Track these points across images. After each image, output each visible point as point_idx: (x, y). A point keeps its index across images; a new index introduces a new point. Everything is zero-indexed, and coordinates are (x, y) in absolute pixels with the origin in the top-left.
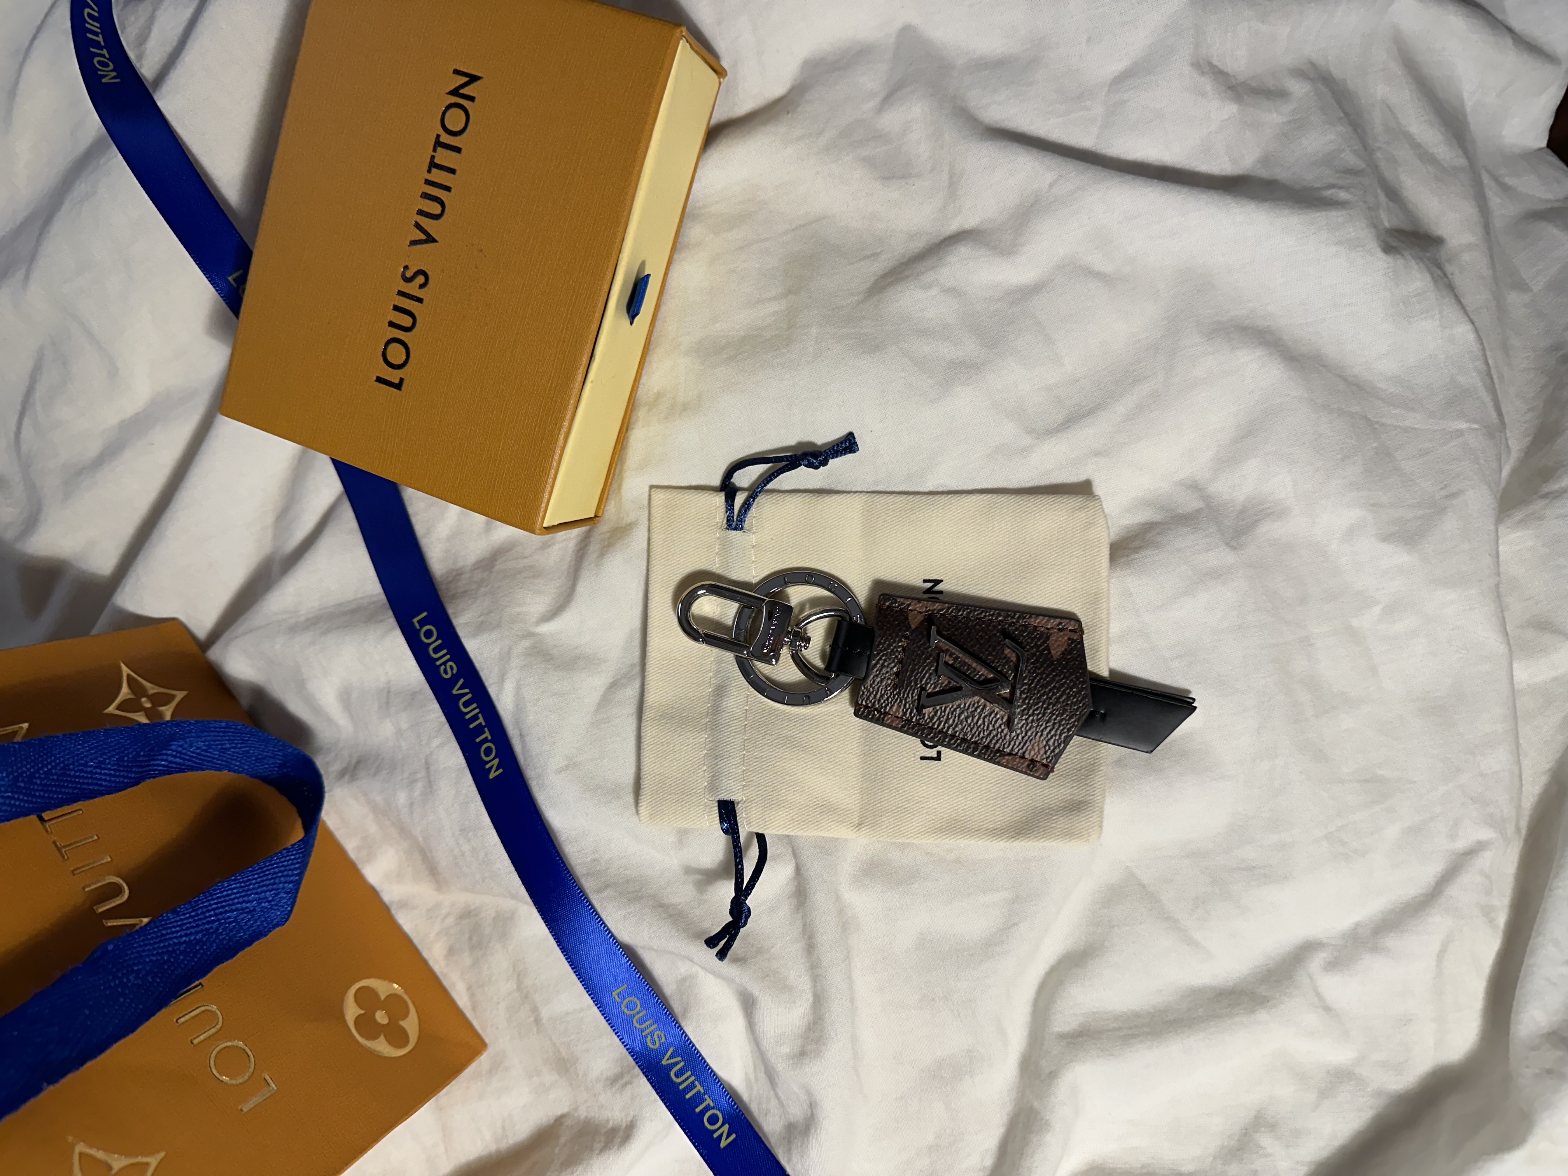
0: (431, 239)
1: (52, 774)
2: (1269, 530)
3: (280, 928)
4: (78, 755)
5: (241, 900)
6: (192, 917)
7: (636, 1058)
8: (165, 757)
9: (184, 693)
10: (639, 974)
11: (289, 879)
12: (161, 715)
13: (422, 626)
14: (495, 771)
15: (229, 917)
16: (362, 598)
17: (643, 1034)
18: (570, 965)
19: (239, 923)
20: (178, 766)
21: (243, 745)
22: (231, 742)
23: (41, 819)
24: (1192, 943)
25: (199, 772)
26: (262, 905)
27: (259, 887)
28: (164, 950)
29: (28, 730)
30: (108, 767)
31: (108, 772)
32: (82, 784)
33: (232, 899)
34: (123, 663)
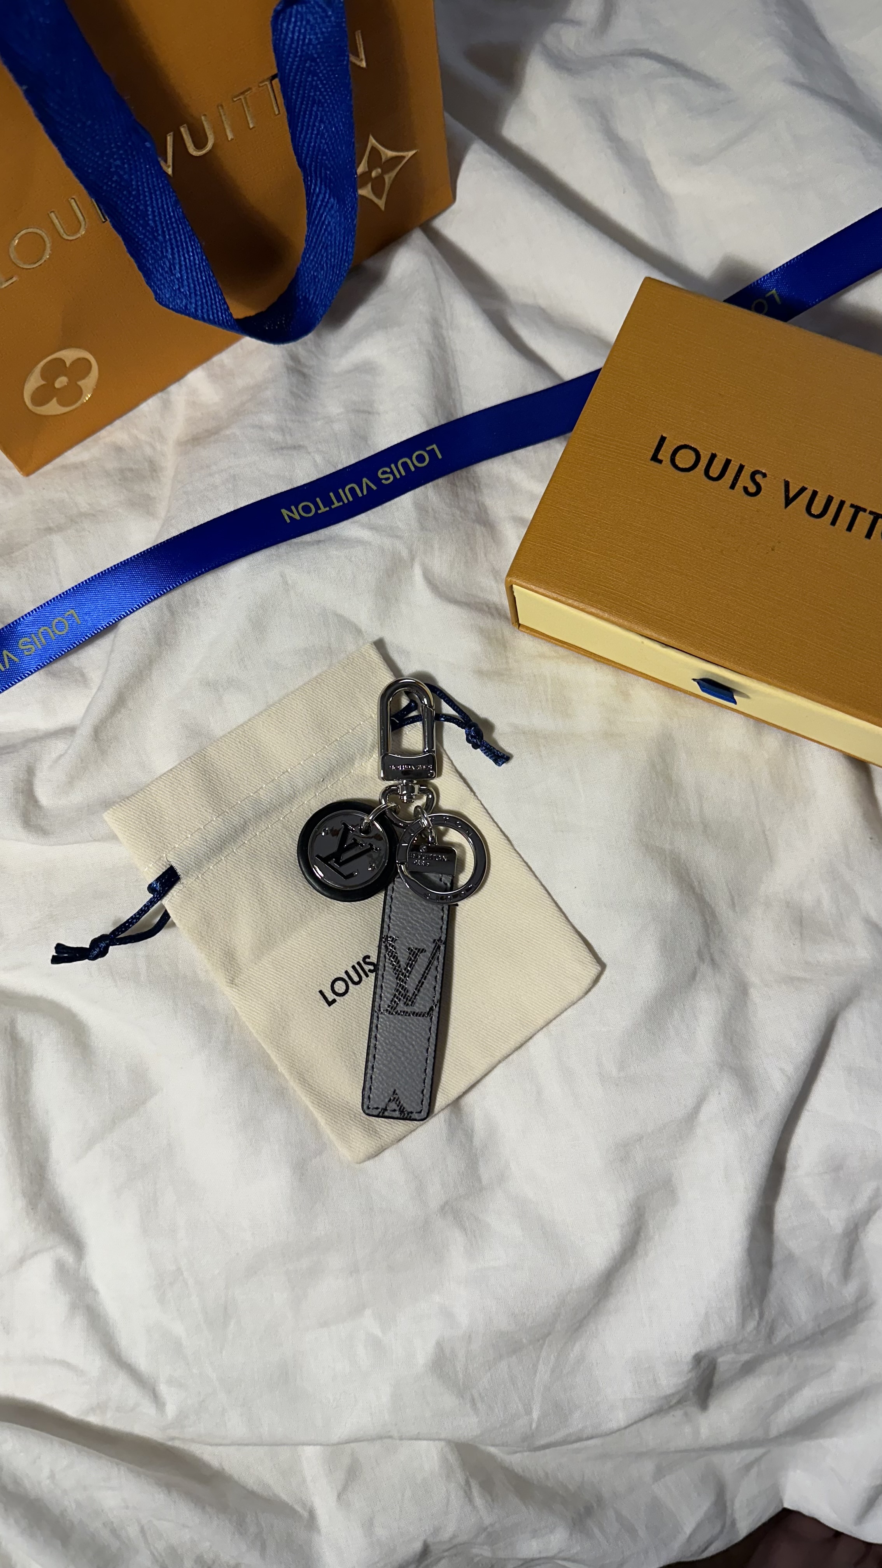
0: (788, 501)
1: (315, 91)
3: (154, 297)
4: (332, 115)
5: (183, 263)
6: (170, 218)
7: (10, 627)
8: (323, 192)
9: (383, 208)
10: (90, 636)
11: (199, 309)
12: (363, 185)
13: (428, 452)
14: (288, 515)
15: (167, 251)
16: (460, 393)
17: (33, 635)
18: (102, 572)
19: (161, 259)
20: (313, 203)
21: (329, 266)
22: (333, 254)
23: (274, 77)
24: (90, 1144)
25: (305, 221)
26: (176, 282)
27: (193, 280)
28: (141, 192)
29: (359, 67)
30: (318, 141)
31: (313, 140)
32: (304, 117)
33: (184, 255)
34: (416, 153)
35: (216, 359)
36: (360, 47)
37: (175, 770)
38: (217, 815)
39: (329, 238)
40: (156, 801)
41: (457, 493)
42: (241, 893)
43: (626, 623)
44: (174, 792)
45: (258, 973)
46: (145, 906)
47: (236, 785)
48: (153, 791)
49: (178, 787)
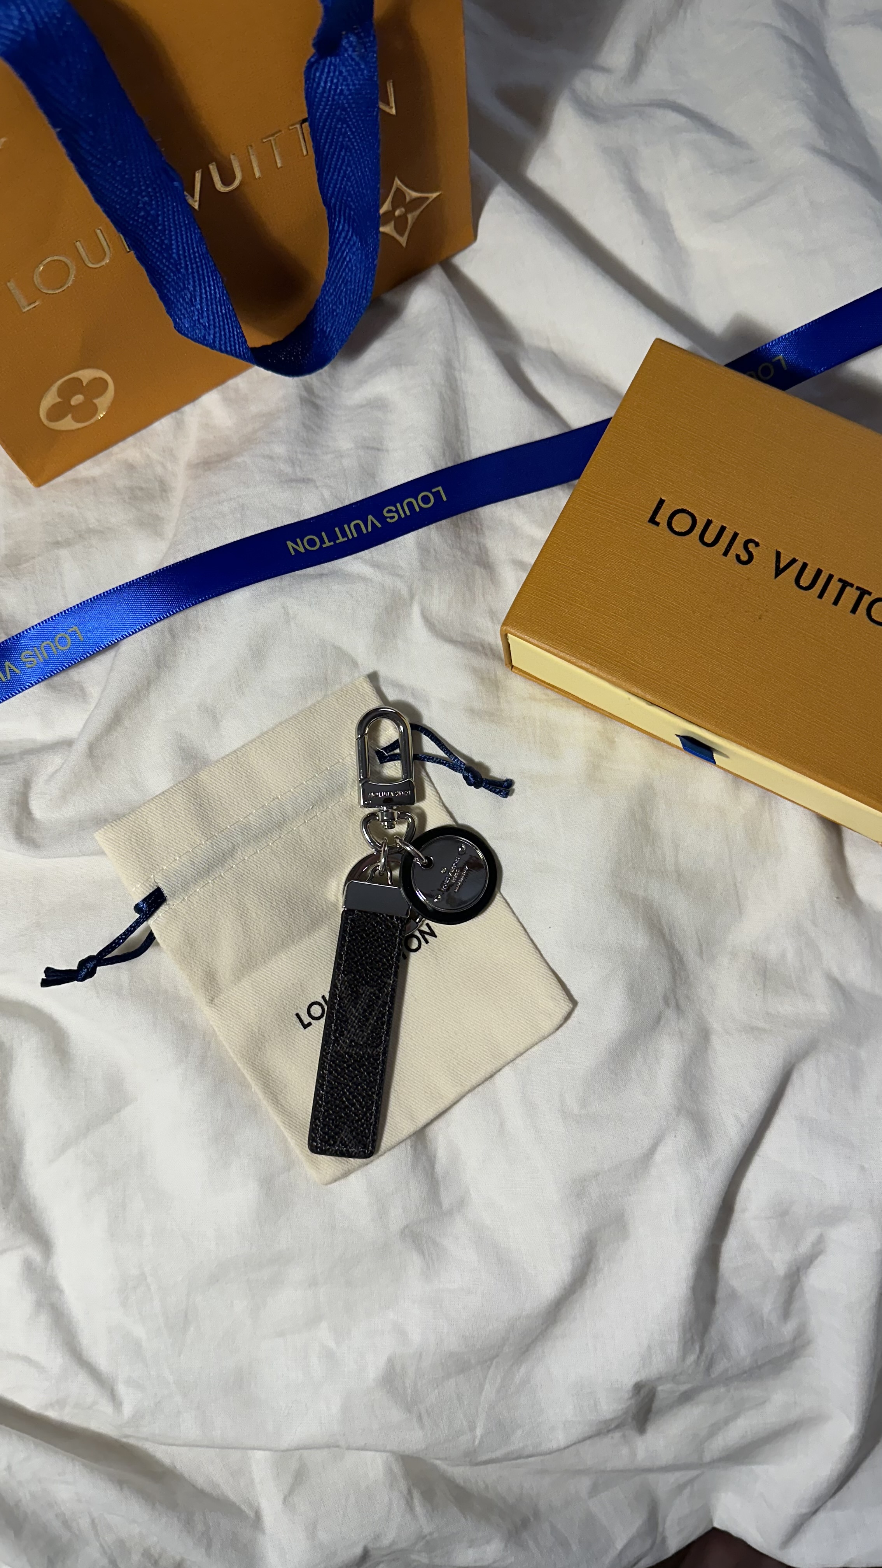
0: (779, 571)
1: (344, 137)
2: (414, 1262)
3: (173, 325)
4: (359, 160)
5: (204, 296)
6: (194, 253)
7: (14, 639)
8: (346, 228)
9: (404, 245)
10: (92, 653)
11: (217, 340)
12: (386, 223)
13: (433, 493)
14: (293, 547)
15: (189, 283)
16: (468, 436)
17: (35, 648)
18: (107, 592)
19: (183, 290)
20: (336, 239)
21: (347, 301)
22: (352, 291)
23: (304, 121)
24: (64, 1148)
25: (327, 255)
26: (196, 313)
27: (213, 313)
28: (167, 227)
29: (389, 114)
30: (344, 183)
31: (339, 182)
32: (331, 160)
33: (205, 288)
34: (440, 194)
35: (231, 383)
36: (391, 95)
37: (167, 794)
38: (206, 838)
39: (350, 274)
40: (147, 823)
41: (460, 534)
42: (225, 917)
43: (614, 679)
44: (164, 815)
45: (238, 994)
46: (131, 926)
47: (226, 810)
48: (144, 813)
49: (169, 810)
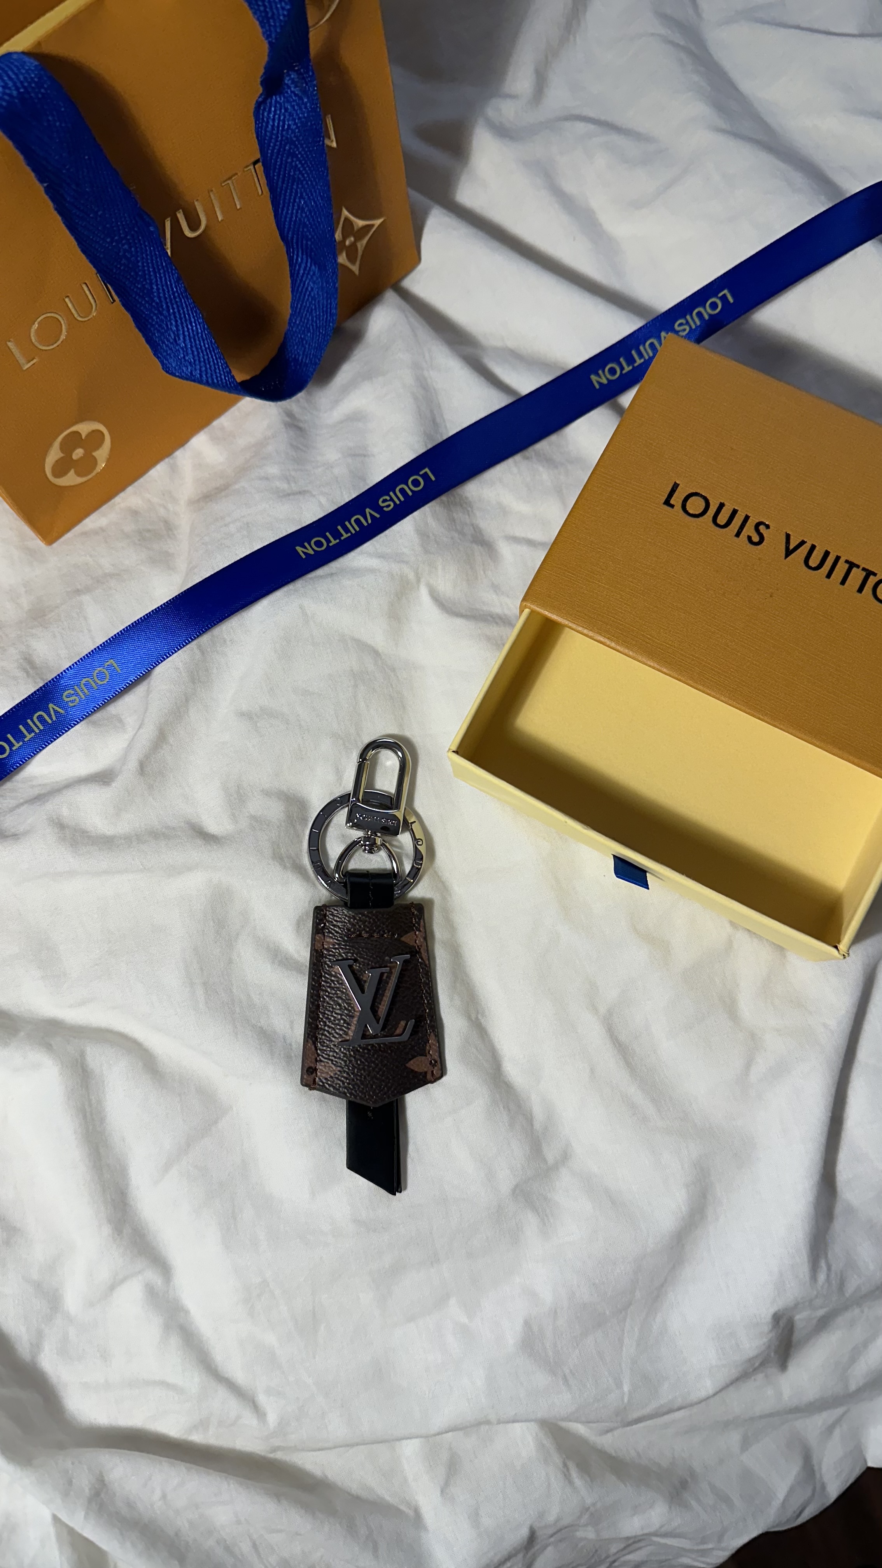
1: (295, 171)
2: (531, 1222)
3: (161, 367)
4: (310, 191)
5: (186, 333)
6: (173, 293)
7: (54, 681)
8: (304, 261)
9: (357, 272)
11: (204, 373)
12: (341, 254)
14: (303, 552)
15: (171, 324)
16: (446, 427)
17: (75, 687)
19: (166, 331)
20: (296, 272)
21: (315, 327)
22: (318, 317)
23: (255, 163)
24: (167, 1167)
25: (290, 289)
26: (181, 352)
27: (197, 349)
28: (147, 272)
29: (331, 147)
30: (299, 216)
31: (294, 215)
32: (285, 195)
33: (187, 326)
34: (383, 221)
35: (216, 423)
36: (331, 129)
39: (313, 302)
41: (453, 517)
